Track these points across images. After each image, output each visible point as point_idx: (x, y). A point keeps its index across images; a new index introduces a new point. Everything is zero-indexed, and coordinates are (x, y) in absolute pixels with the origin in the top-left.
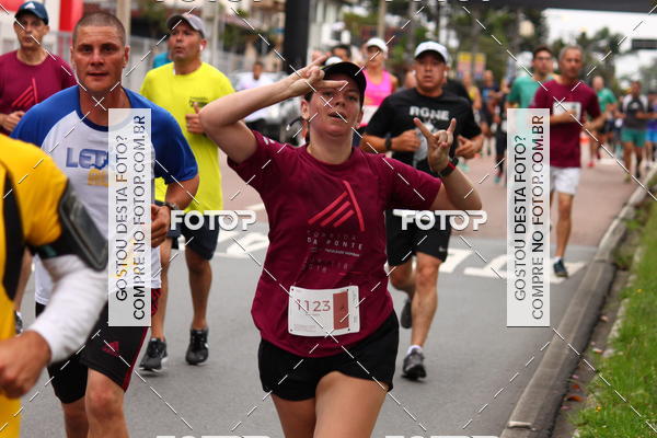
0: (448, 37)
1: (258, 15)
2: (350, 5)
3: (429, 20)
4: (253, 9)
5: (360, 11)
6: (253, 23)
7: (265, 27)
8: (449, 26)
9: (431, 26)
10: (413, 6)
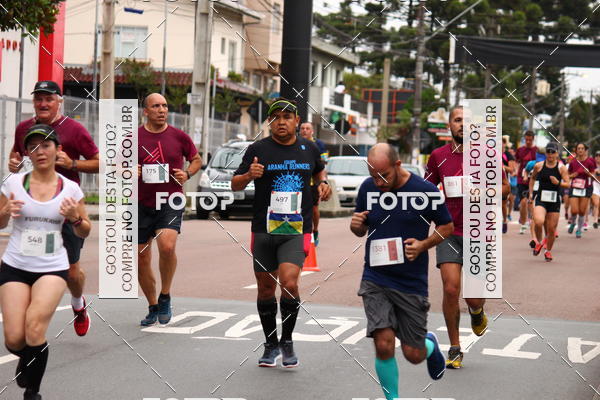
0: (458, 98)
1: (253, 78)
2: (352, 65)
3: (437, 81)
4: (247, 72)
5: (362, 72)
6: (249, 87)
7: (260, 92)
8: (458, 87)
9: (439, 87)
10: (420, 65)
